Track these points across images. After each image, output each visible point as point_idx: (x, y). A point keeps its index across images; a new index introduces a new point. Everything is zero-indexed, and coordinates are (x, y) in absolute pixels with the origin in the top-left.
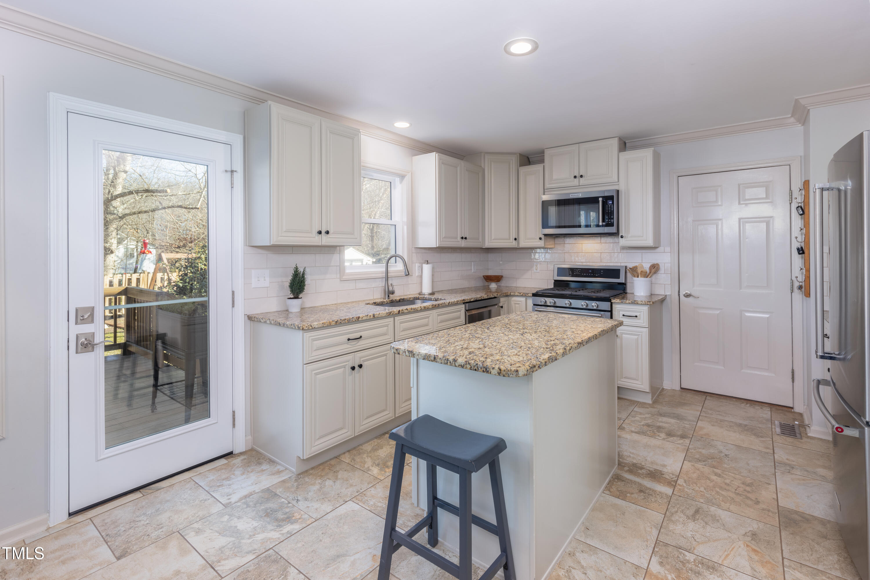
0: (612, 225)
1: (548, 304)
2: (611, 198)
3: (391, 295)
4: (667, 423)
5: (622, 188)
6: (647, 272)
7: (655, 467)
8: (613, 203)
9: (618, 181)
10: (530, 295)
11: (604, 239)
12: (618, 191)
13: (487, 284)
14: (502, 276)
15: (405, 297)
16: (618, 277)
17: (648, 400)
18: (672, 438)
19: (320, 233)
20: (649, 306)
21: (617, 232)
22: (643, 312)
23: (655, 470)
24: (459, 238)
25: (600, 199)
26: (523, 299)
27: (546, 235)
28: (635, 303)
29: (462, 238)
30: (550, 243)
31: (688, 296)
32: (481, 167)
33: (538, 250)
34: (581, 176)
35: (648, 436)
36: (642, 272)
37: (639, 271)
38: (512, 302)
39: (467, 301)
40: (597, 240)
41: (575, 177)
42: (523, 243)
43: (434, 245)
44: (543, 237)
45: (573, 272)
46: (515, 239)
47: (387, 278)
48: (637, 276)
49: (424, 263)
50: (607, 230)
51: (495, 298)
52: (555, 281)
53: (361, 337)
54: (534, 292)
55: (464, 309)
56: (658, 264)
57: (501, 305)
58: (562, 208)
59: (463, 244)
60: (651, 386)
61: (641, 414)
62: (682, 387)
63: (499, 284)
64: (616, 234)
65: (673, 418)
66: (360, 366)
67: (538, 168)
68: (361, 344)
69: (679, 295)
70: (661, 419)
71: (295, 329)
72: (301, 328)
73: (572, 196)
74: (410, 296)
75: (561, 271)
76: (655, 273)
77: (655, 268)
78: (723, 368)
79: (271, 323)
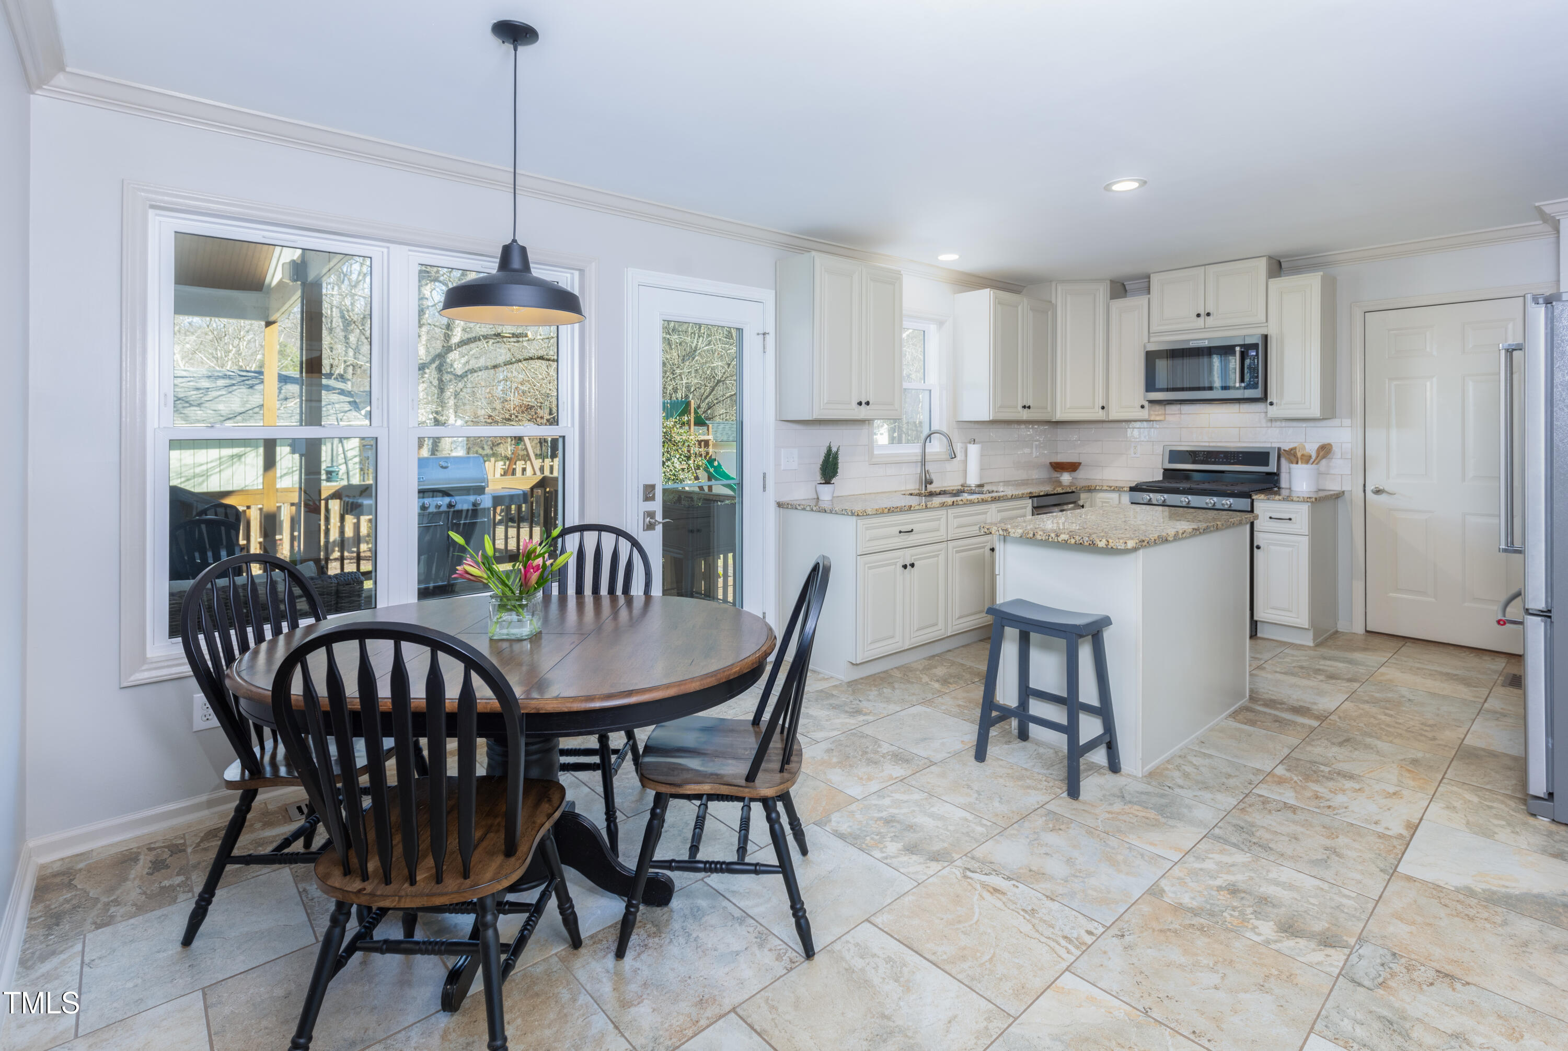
0: (1255, 386)
1: (1154, 502)
2: (1255, 346)
3: (928, 486)
4: (1331, 666)
5: (1272, 331)
6: (1310, 457)
7: (1302, 704)
8: (1257, 355)
9: (1267, 321)
10: (1125, 489)
11: (1245, 407)
12: (1265, 338)
13: (1056, 475)
14: (1080, 464)
15: (947, 489)
16: (1267, 464)
17: (1308, 640)
18: (1334, 681)
19: (860, 404)
20: (1310, 504)
21: (1263, 396)
22: (1301, 514)
23: (1300, 706)
24: (1020, 408)
25: (1238, 349)
26: (1115, 496)
27: (1151, 402)
28: (1288, 499)
29: (1024, 407)
30: (1158, 411)
31: (1378, 492)
32: (1051, 302)
33: (1138, 425)
34: (1208, 314)
35: (1299, 676)
36: (1303, 455)
37: (1299, 455)
38: (1098, 500)
39: (1034, 495)
40: (1235, 408)
41: (1198, 315)
42: (1114, 415)
43: (986, 417)
44: (1146, 404)
45: (1194, 456)
46: (1103, 408)
47: (923, 462)
48: (1295, 462)
49: (970, 443)
50: (1249, 393)
51: (1073, 492)
52: (1166, 470)
53: (912, 531)
54: (1133, 485)
55: (1030, 505)
56: (1330, 445)
57: (1081, 503)
58: (1178, 362)
59: (1025, 415)
60: (1312, 622)
61: (1293, 656)
62: (1368, 629)
63: (1075, 474)
64: (1264, 398)
65: (1343, 662)
66: (912, 565)
67: (1139, 302)
68: (912, 537)
69: (1364, 491)
70: (1322, 662)
71: (848, 515)
72: (856, 514)
73: (1192, 345)
74: (953, 488)
75: (1175, 456)
76: (1324, 457)
77: (1325, 451)
78: (1433, 600)
79: (812, 510)
